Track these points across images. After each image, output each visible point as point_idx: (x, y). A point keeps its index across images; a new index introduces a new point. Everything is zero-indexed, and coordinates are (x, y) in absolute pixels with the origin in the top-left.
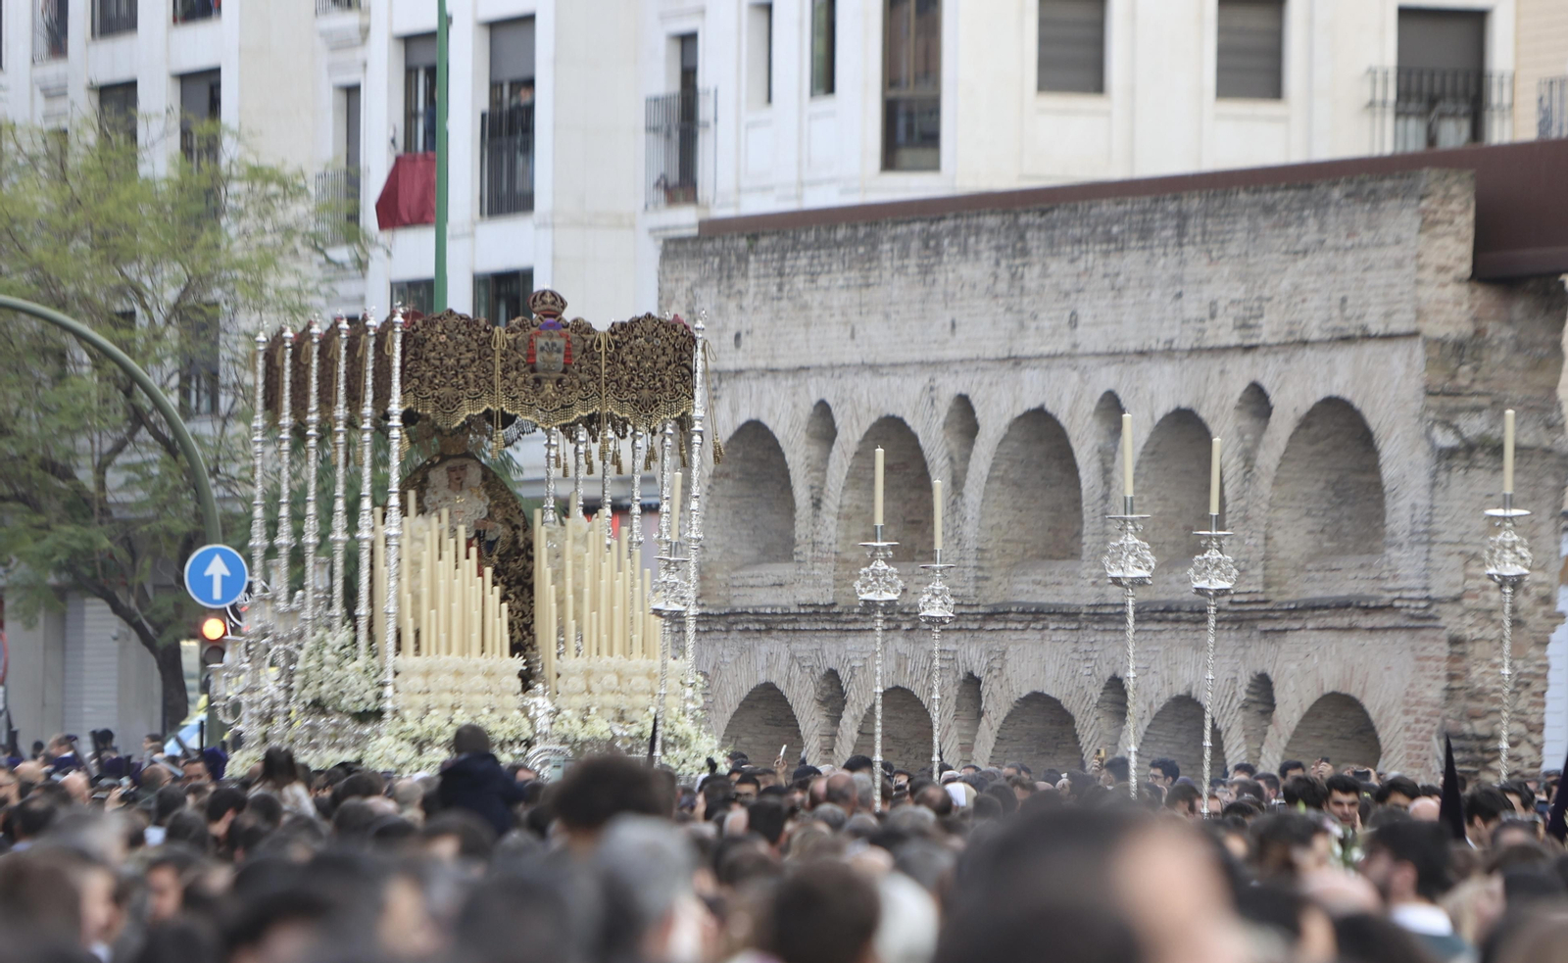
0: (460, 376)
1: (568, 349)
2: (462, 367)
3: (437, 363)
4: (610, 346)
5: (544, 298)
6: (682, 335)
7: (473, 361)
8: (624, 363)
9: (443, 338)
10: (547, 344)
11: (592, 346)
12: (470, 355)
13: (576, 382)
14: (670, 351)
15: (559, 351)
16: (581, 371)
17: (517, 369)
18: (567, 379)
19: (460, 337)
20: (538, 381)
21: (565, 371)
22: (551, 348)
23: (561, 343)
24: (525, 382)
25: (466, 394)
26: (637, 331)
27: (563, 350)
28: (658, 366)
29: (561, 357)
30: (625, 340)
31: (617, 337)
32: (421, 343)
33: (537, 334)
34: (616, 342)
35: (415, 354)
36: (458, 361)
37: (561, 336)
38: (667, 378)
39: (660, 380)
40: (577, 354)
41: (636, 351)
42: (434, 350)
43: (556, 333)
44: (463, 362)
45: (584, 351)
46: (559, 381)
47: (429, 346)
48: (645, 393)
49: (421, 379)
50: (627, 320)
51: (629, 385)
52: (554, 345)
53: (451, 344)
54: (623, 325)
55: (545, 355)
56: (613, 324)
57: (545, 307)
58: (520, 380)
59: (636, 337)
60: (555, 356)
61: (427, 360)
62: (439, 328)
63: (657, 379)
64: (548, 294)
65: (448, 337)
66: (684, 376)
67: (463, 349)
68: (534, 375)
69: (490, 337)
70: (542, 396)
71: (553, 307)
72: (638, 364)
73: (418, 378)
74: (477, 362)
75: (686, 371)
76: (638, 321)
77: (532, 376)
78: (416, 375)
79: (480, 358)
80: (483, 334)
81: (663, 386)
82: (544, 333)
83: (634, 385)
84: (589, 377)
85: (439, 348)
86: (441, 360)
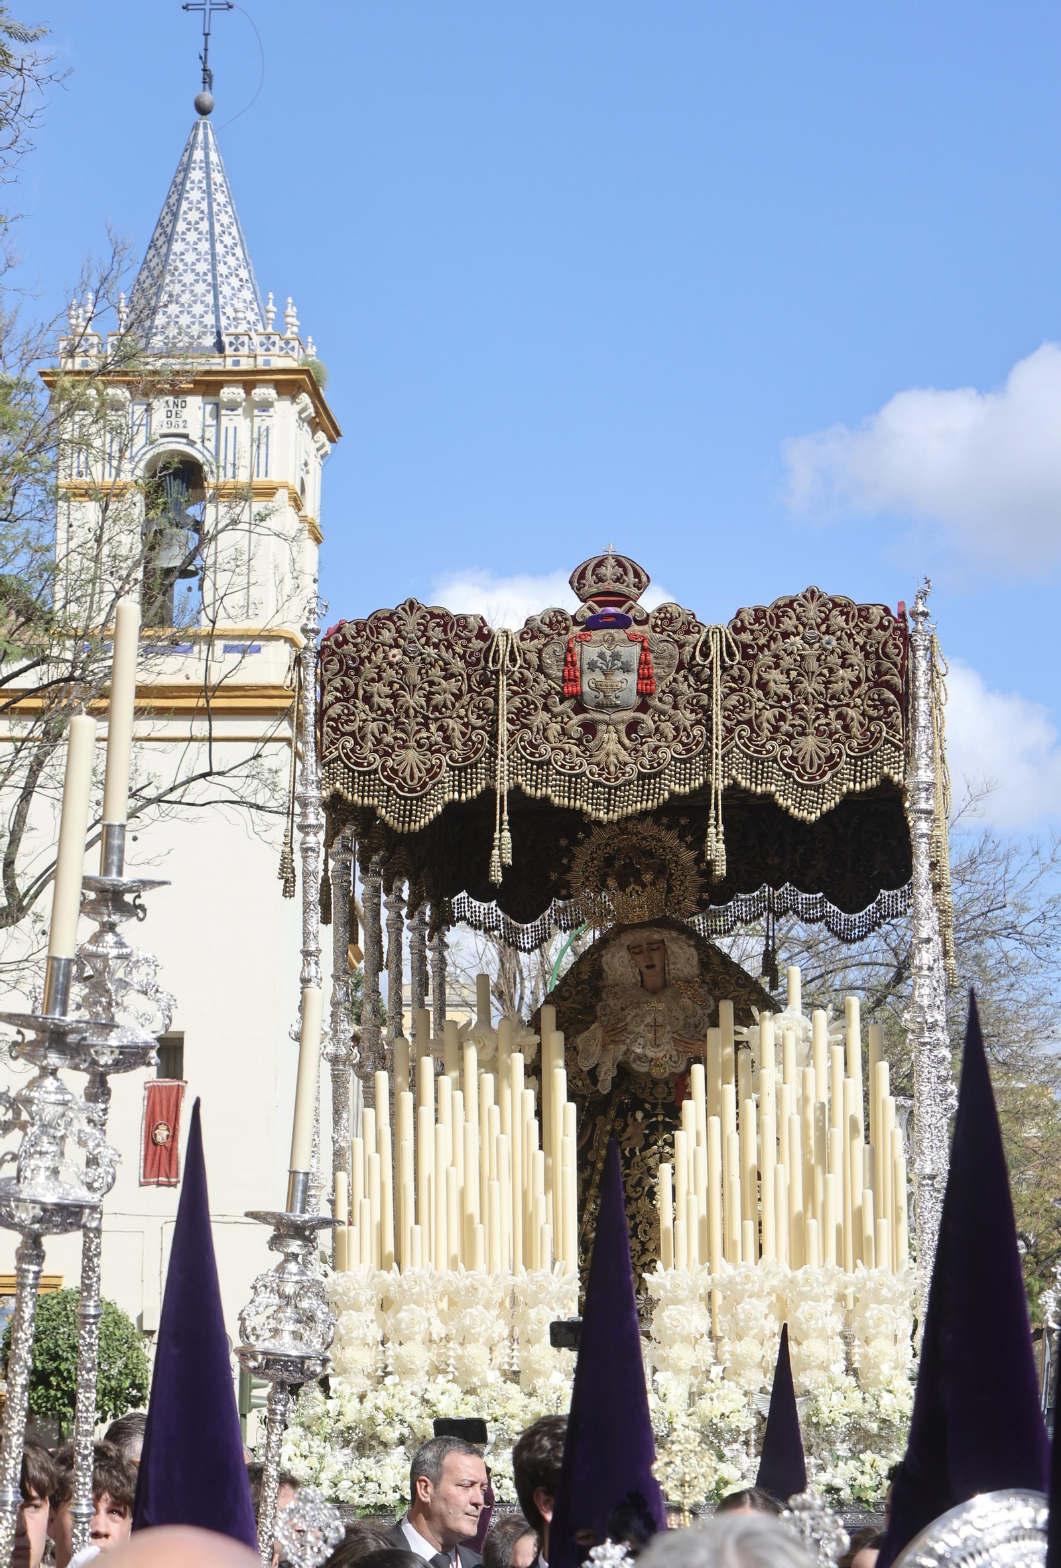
0: (433, 727)
1: (644, 663)
2: (436, 708)
3: (388, 703)
4: (731, 655)
5: (602, 570)
6: (881, 626)
7: (458, 697)
8: (763, 685)
9: (396, 655)
10: (601, 656)
11: (693, 657)
12: (452, 685)
13: (668, 728)
14: (856, 658)
15: (626, 669)
16: (675, 707)
17: (546, 708)
18: (647, 719)
19: (431, 650)
20: (589, 728)
21: (643, 708)
22: (614, 664)
23: (632, 653)
24: (564, 732)
25: (445, 760)
26: (788, 624)
27: (635, 666)
28: (836, 687)
29: (632, 678)
30: (762, 641)
31: (746, 637)
32: (352, 667)
33: (581, 640)
34: (745, 646)
35: (344, 688)
36: (428, 697)
37: (632, 639)
38: (851, 712)
39: (840, 716)
40: (665, 676)
41: (787, 662)
42: (380, 678)
43: (619, 634)
44: (438, 699)
45: (681, 666)
46: (632, 727)
47: (369, 671)
48: (810, 743)
49: (359, 736)
50: (767, 602)
51: (776, 729)
52: (616, 656)
53: (413, 667)
54: (759, 614)
55: (599, 677)
56: (739, 613)
57: (601, 587)
58: (555, 728)
59: (786, 635)
60: (619, 677)
61: (367, 699)
62: (387, 636)
63: (832, 714)
64: (612, 562)
65: (405, 653)
66: (885, 703)
67: (436, 673)
68: (581, 717)
69: (489, 648)
70: (601, 756)
71: (617, 587)
72: (793, 685)
73: (352, 734)
74: (466, 698)
76: (790, 605)
77: (576, 719)
78: (347, 728)
79: (470, 690)
80: (477, 644)
81: (846, 728)
82: (597, 635)
83: (785, 727)
84: (693, 716)
85: (390, 674)
86: (394, 696)
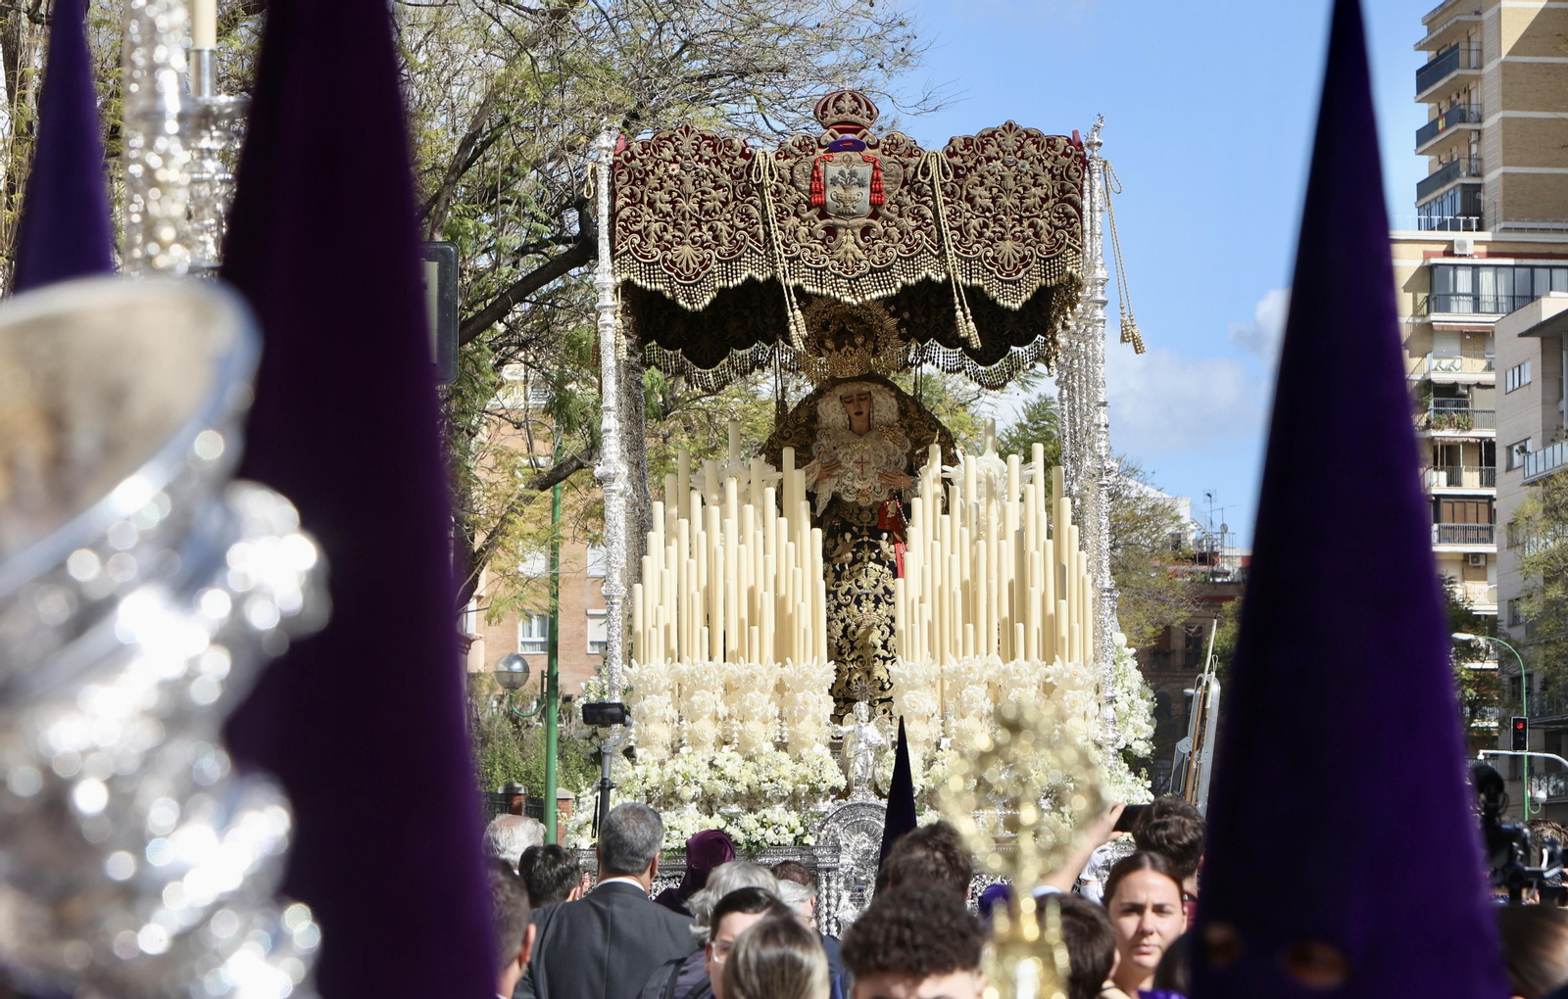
0: (705, 228)
1: (875, 179)
2: (707, 213)
3: (668, 208)
4: (946, 174)
5: (841, 104)
6: (1064, 154)
7: (725, 204)
8: (970, 199)
9: (675, 169)
10: (842, 173)
11: (915, 175)
12: (721, 194)
13: (894, 232)
14: (1045, 179)
15: (861, 184)
16: (900, 215)
17: (796, 214)
18: (878, 226)
19: (702, 165)
20: (831, 231)
21: (875, 215)
22: (851, 180)
23: (865, 171)
24: (811, 234)
25: (715, 254)
26: (991, 150)
27: (869, 182)
28: (1029, 202)
29: (866, 191)
30: (970, 164)
31: (957, 160)
32: (639, 178)
33: (825, 160)
34: (956, 168)
35: (632, 195)
36: (701, 204)
37: (866, 160)
38: (1040, 222)
39: (1031, 225)
40: (892, 189)
41: (990, 181)
42: (662, 188)
43: (856, 156)
44: (708, 205)
45: (905, 183)
46: (866, 231)
47: (653, 182)
48: (1008, 246)
49: (644, 234)
50: (973, 133)
51: (981, 235)
52: (853, 174)
53: (688, 179)
54: (968, 142)
55: (840, 191)
56: (951, 141)
57: (841, 117)
58: (804, 230)
59: (989, 159)
60: (855, 191)
61: (651, 204)
62: (667, 153)
63: (1026, 223)
64: (848, 97)
65: (682, 167)
66: (1068, 216)
67: (708, 184)
68: (825, 221)
69: (751, 165)
70: (840, 253)
71: (854, 118)
72: (994, 200)
73: (639, 232)
74: (732, 205)
75: (1071, 209)
76: (992, 135)
77: (821, 223)
78: (635, 228)
79: (735, 198)
80: (741, 162)
81: (1036, 234)
82: (838, 156)
83: (988, 233)
84: (914, 223)
85: (670, 184)
86: (673, 202)
